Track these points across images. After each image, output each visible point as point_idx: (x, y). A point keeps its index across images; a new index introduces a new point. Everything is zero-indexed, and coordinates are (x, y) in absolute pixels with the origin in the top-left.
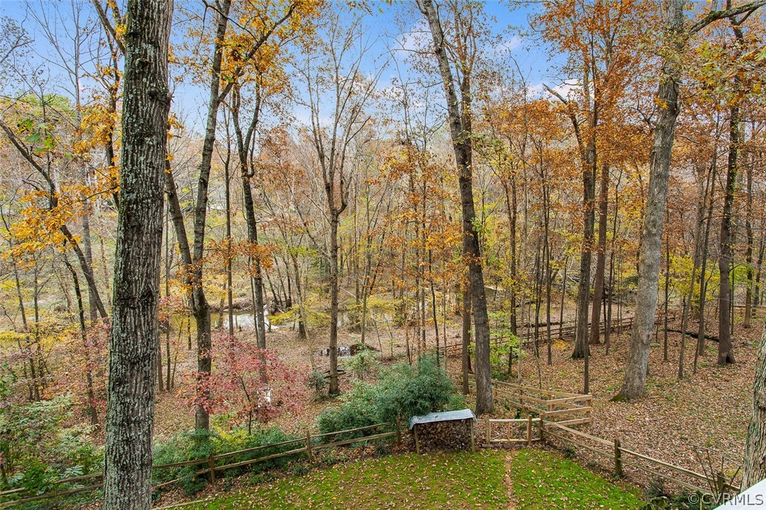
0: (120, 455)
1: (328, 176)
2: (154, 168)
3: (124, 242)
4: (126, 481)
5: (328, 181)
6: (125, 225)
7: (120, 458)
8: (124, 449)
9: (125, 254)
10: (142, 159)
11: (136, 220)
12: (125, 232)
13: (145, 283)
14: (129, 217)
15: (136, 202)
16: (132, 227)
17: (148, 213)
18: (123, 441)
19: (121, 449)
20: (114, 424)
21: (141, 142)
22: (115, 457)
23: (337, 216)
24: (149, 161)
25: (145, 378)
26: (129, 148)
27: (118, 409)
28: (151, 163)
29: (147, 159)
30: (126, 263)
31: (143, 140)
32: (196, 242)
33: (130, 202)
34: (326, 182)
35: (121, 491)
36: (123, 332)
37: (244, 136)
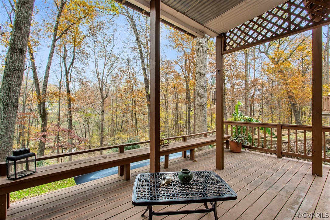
0: (5, 100)
2: (28, 13)
3: (15, 32)
4: (7, 110)
5: (101, 87)
6: (16, 27)
7: (5, 101)
8: (7, 98)
9: (15, 36)
10: (24, 9)
11: (20, 26)
12: (15, 29)
13: (21, 46)
14: (17, 24)
15: (20, 21)
16: (18, 28)
17: (24, 25)
18: (7, 95)
19: (6, 98)
20: (4, 90)
21: (24, 4)
22: (3, 100)
23: (104, 100)
24: (26, 11)
25: (18, 77)
26: (20, 5)
27: (6, 85)
28: (27, 11)
29: (26, 10)
30: (15, 38)
31: (25, 4)
33: (18, 20)
35: (4, 113)
36: (11, 60)
37: (68, 68)
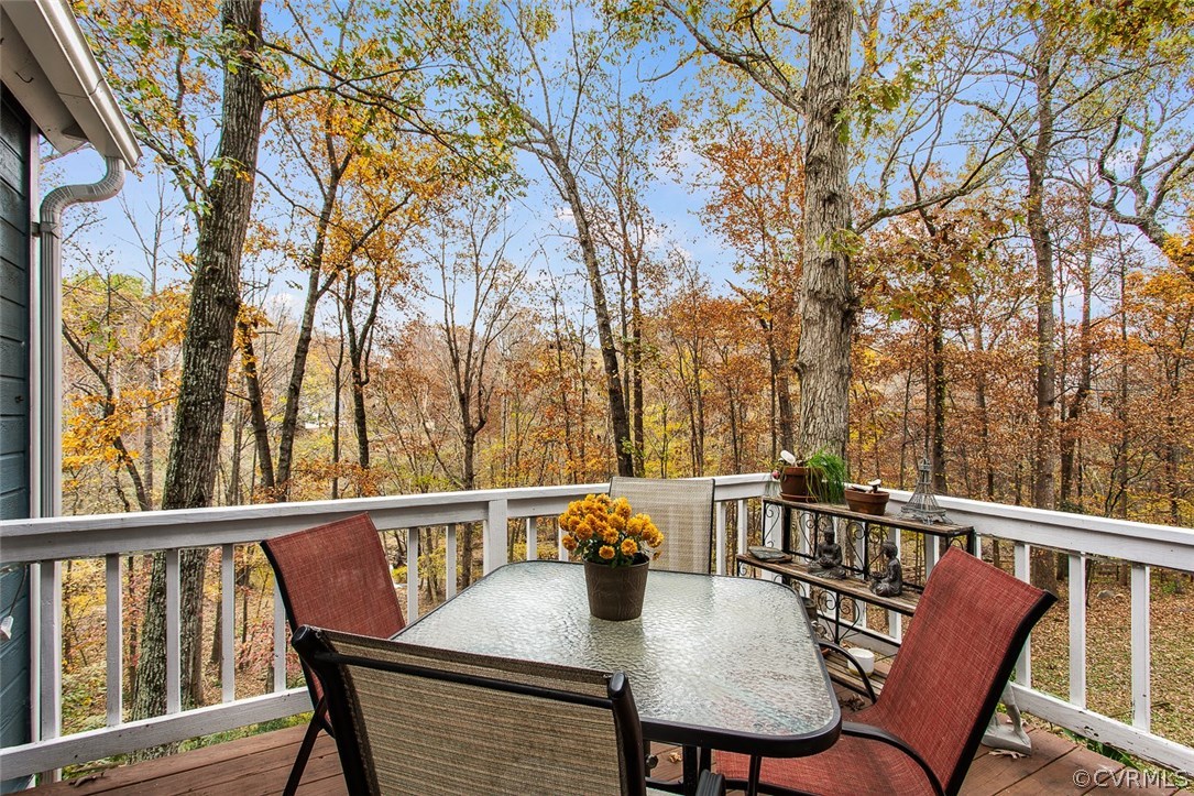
0: (154, 674)
1: (463, 385)
2: (216, 371)
3: (179, 444)
4: (158, 705)
5: (463, 392)
6: (182, 427)
7: (154, 678)
8: (159, 667)
9: (179, 456)
10: (205, 361)
11: (194, 422)
12: (181, 434)
13: (198, 486)
14: (186, 419)
15: (195, 404)
16: (189, 429)
17: (206, 415)
18: (158, 657)
19: (155, 666)
20: (151, 639)
21: (205, 345)
22: (149, 675)
23: (473, 436)
24: (212, 363)
25: (189, 589)
26: (192, 350)
27: (157, 622)
28: (214, 365)
29: (209, 361)
30: (179, 465)
31: (207, 343)
32: (281, 460)
33: (188, 404)
34: (460, 392)
37: (358, 334)
